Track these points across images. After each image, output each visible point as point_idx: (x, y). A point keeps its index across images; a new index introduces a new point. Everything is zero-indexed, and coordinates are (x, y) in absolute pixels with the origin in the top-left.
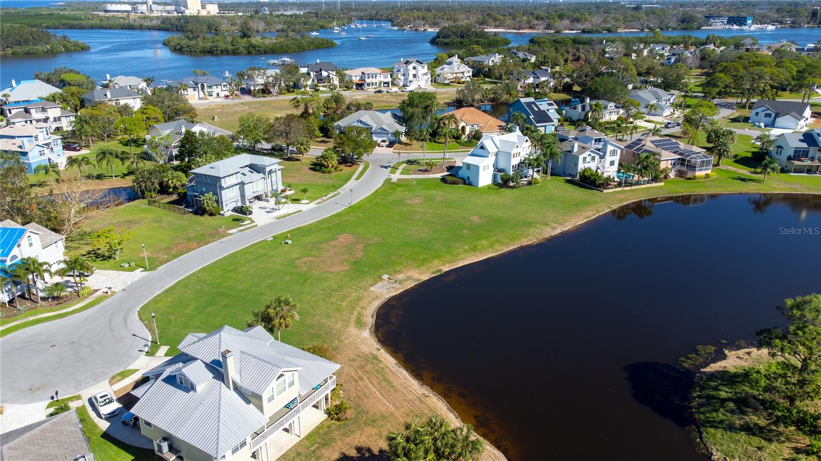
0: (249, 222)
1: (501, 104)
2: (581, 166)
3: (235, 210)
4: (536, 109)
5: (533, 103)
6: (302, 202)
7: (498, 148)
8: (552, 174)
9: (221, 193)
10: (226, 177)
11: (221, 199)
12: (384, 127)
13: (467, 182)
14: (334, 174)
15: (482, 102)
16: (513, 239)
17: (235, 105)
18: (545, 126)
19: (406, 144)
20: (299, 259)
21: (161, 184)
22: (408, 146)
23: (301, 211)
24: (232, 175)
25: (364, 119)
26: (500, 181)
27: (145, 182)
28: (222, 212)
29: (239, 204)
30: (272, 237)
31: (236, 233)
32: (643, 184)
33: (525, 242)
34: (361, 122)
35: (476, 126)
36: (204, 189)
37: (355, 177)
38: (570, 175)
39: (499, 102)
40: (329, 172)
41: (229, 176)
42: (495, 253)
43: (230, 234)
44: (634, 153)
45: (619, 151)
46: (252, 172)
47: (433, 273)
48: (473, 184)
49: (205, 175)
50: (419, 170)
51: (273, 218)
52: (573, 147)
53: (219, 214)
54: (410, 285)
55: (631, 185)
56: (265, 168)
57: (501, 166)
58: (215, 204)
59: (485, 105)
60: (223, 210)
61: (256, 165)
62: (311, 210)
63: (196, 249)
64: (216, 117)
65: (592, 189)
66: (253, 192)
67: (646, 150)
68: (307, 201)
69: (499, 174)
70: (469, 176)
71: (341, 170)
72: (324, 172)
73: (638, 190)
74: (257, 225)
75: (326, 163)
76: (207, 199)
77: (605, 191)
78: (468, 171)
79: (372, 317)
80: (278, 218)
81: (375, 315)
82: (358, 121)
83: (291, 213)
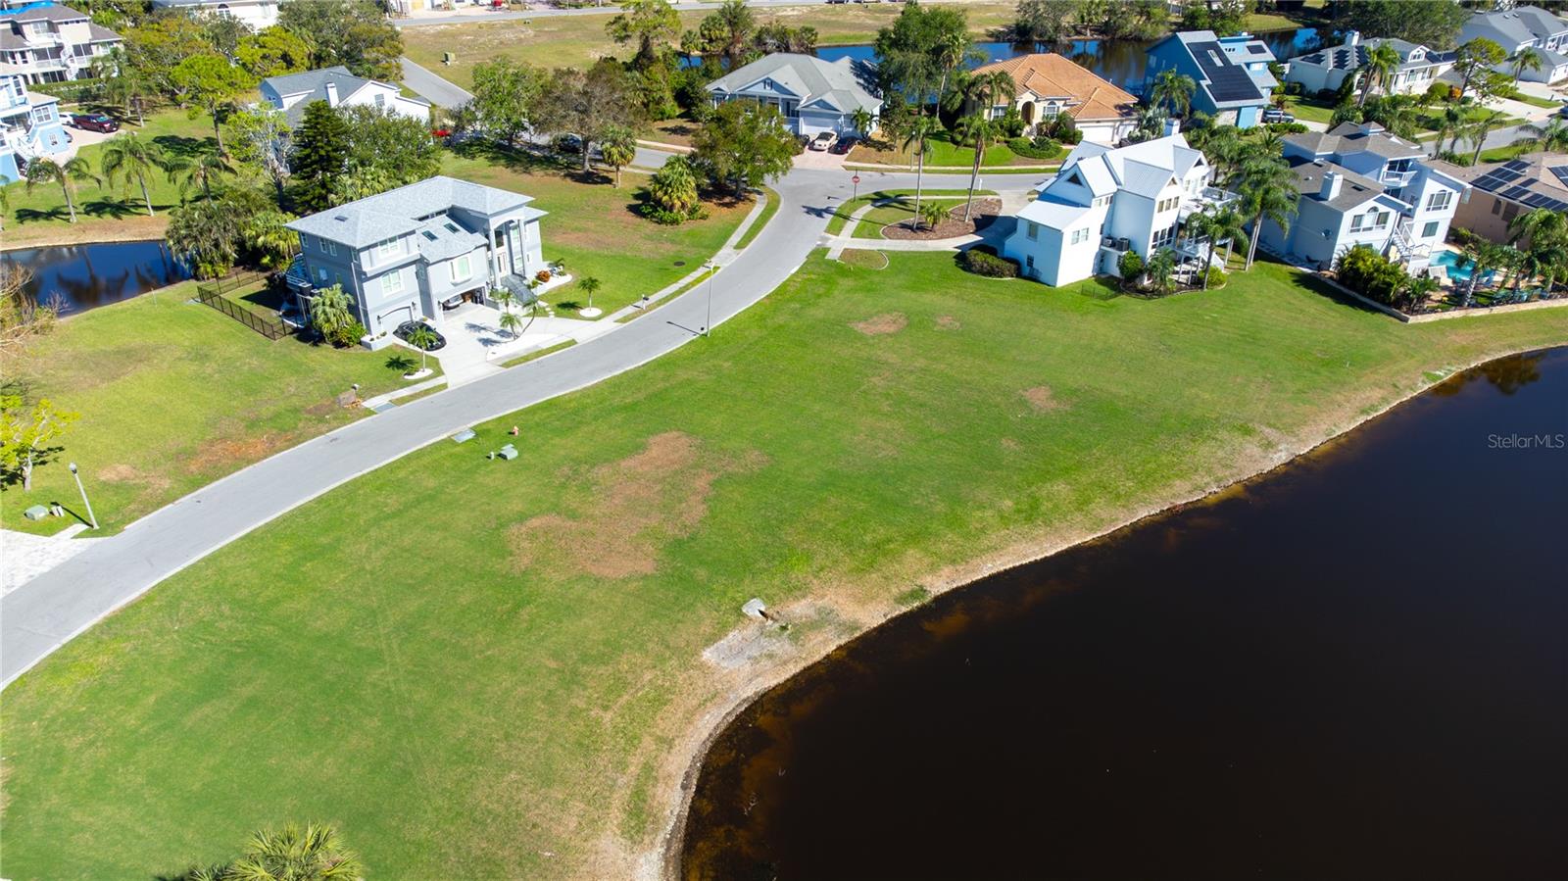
0: (429, 372)
1: (1125, 39)
2: (1345, 240)
3: (404, 332)
4: (1219, 63)
6: (583, 312)
7: (1118, 183)
8: (1259, 256)
9: (362, 289)
10: (375, 245)
11: (364, 304)
12: (829, 98)
13: (1025, 271)
14: (685, 227)
15: (1079, 33)
16: (1147, 481)
17: (509, 26)
18: (1239, 109)
19: (880, 146)
20: (522, 518)
21: (240, 244)
22: (885, 152)
23: (573, 342)
24: (392, 240)
25: (778, 77)
26: (1116, 272)
27: (196, 239)
28: (366, 339)
29: (418, 315)
30: (473, 429)
31: (382, 408)
32: (1527, 301)
33: (1181, 493)
34: (773, 84)
35: (1060, 104)
36: (323, 275)
37: (735, 239)
38: (1310, 262)
39: (1119, 34)
40: (674, 222)
41: (383, 243)
42: (1092, 530)
43: (369, 412)
44: (1498, 202)
45: (1456, 197)
46: (454, 230)
47: (901, 600)
48: (1042, 278)
49: (322, 239)
50: (904, 226)
51: (492, 362)
52: (1327, 185)
53: (360, 343)
54: (824, 645)
55: (1491, 300)
56: (488, 220)
57: (1123, 231)
58: (348, 317)
60: (369, 331)
62: (600, 339)
63: (258, 461)
64: (452, 56)
65: (1374, 310)
66: (455, 285)
67: (1537, 196)
68: (596, 312)
69: (1115, 254)
70: (1031, 255)
71: (704, 217)
72: (661, 221)
73: (1510, 317)
74: (445, 386)
75: (665, 198)
76: (328, 303)
77: (1413, 319)
78: (1030, 242)
79: (684, 787)
80: (506, 365)
81: (696, 775)
82: (765, 83)
83: (545, 347)
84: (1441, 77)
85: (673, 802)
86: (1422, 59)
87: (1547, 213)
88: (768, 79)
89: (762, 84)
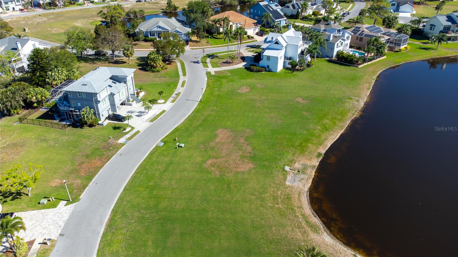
0: (129, 129)
1: (227, 6)
2: (336, 50)
3: (109, 118)
4: (272, 10)
5: (268, 5)
6: (159, 101)
7: (287, 43)
8: (317, 57)
9: (97, 107)
10: (100, 92)
11: (98, 111)
12: (177, 29)
13: (267, 69)
14: (163, 72)
15: (215, 5)
16: (342, 115)
17: (35, 17)
18: (280, 21)
19: (196, 42)
20: (205, 162)
21: (25, 101)
22: (199, 43)
23: (164, 111)
24: (104, 89)
25: (161, 24)
26: (290, 66)
27: (10, 102)
28: (100, 122)
29: (111, 113)
30: (161, 141)
31: (126, 142)
32: (376, 59)
33: (351, 116)
34: (160, 27)
35: (238, 24)
36: (79, 104)
38: (327, 57)
39: (226, 4)
40: (158, 71)
41: (102, 91)
42: (342, 129)
43: (123, 145)
44: (357, 37)
45: (350, 37)
46: (115, 83)
47: (317, 157)
48: (273, 70)
49: (79, 92)
50: (224, 63)
51: (147, 121)
52: (329, 37)
53: (98, 124)
54: (312, 173)
55: (370, 60)
56: (126, 78)
57: (289, 55)
58: (94, 117)
59: (217, 7)
60: (100, 120)
61: (117, 76)
62: (172, 108)
63: (102, 167)
64: (27, 29)
65: (350, 66)
66: (120, 100)
67: (366, 35)
68: (163, 101)
69: (288, 61)
70: (268, 65)
71: (166, 69)
72: (153, 72)
73: (375, 63)
74: (138, 132)
75: (155, 64)
76: (86, 112)
77: (360, 66)
78: (268, 61)
79: (315, 217)
80: (151, 121)
81: (314, 213)
82: (157, 27)
83: (158, 113)
84: (314, 9)
85: (316, 221)
86: (310, 5)
87: (375, 38)
88: (158, 26)
89: (157, 28)
